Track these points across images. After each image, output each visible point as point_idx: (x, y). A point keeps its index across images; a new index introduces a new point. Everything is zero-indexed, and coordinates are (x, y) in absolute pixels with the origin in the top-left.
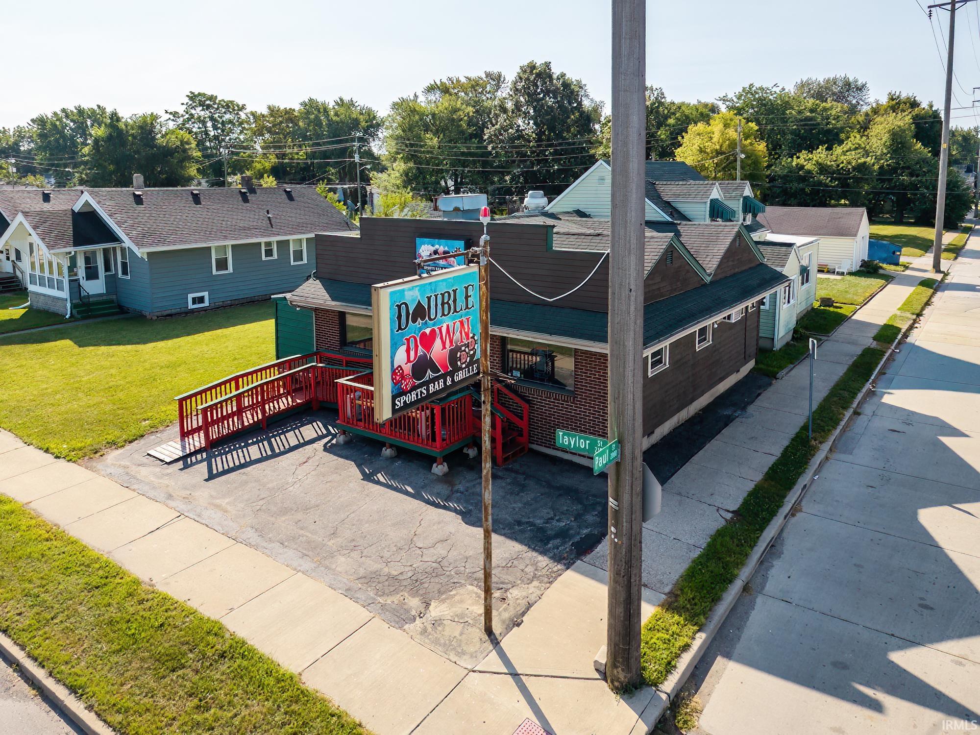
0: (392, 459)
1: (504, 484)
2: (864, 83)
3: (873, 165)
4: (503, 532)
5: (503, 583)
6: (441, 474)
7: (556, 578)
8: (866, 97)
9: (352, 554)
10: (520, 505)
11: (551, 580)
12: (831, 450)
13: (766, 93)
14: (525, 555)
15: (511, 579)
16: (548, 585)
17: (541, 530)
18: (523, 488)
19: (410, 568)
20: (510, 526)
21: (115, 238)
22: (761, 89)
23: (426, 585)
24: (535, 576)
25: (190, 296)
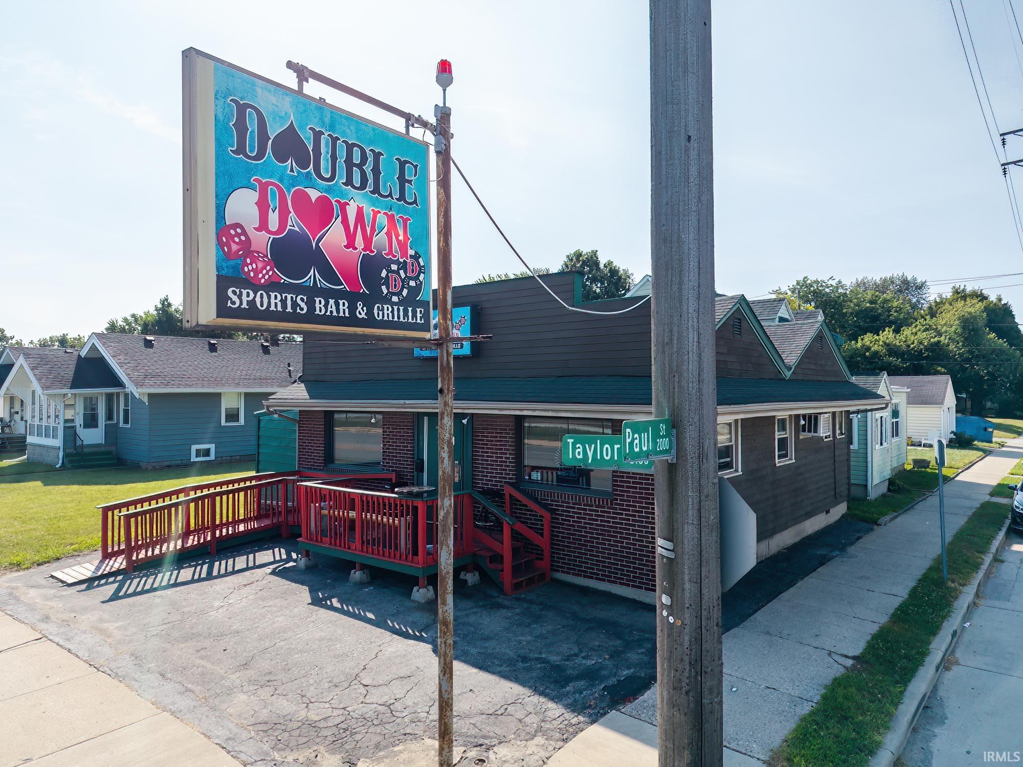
0: (361, 584)
1: (509, 614)
2: (924, 281)
3: (948, 345)
4: (499, 669)
5: (485, 737)
6: (423, 601)
7: (575, 734)
8: (927, 295)
9: (260, 692)
10: (529, 638)
11: (565, 736)
12: (977, 595)
13: (822, 286)
14: (527, 699)
15: (498, 731)
16: (560, 743)
17: (557, 668)
18: (537, 619)
19: (341, 712)
20: (511, 662)
21: (119, 383)
22: (817, 282)
23: (358, 737)
24: (539, 730)
25: (194, 448)
